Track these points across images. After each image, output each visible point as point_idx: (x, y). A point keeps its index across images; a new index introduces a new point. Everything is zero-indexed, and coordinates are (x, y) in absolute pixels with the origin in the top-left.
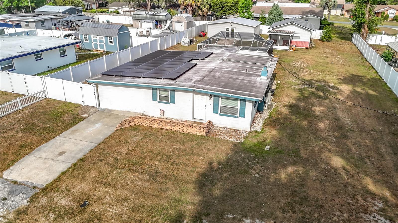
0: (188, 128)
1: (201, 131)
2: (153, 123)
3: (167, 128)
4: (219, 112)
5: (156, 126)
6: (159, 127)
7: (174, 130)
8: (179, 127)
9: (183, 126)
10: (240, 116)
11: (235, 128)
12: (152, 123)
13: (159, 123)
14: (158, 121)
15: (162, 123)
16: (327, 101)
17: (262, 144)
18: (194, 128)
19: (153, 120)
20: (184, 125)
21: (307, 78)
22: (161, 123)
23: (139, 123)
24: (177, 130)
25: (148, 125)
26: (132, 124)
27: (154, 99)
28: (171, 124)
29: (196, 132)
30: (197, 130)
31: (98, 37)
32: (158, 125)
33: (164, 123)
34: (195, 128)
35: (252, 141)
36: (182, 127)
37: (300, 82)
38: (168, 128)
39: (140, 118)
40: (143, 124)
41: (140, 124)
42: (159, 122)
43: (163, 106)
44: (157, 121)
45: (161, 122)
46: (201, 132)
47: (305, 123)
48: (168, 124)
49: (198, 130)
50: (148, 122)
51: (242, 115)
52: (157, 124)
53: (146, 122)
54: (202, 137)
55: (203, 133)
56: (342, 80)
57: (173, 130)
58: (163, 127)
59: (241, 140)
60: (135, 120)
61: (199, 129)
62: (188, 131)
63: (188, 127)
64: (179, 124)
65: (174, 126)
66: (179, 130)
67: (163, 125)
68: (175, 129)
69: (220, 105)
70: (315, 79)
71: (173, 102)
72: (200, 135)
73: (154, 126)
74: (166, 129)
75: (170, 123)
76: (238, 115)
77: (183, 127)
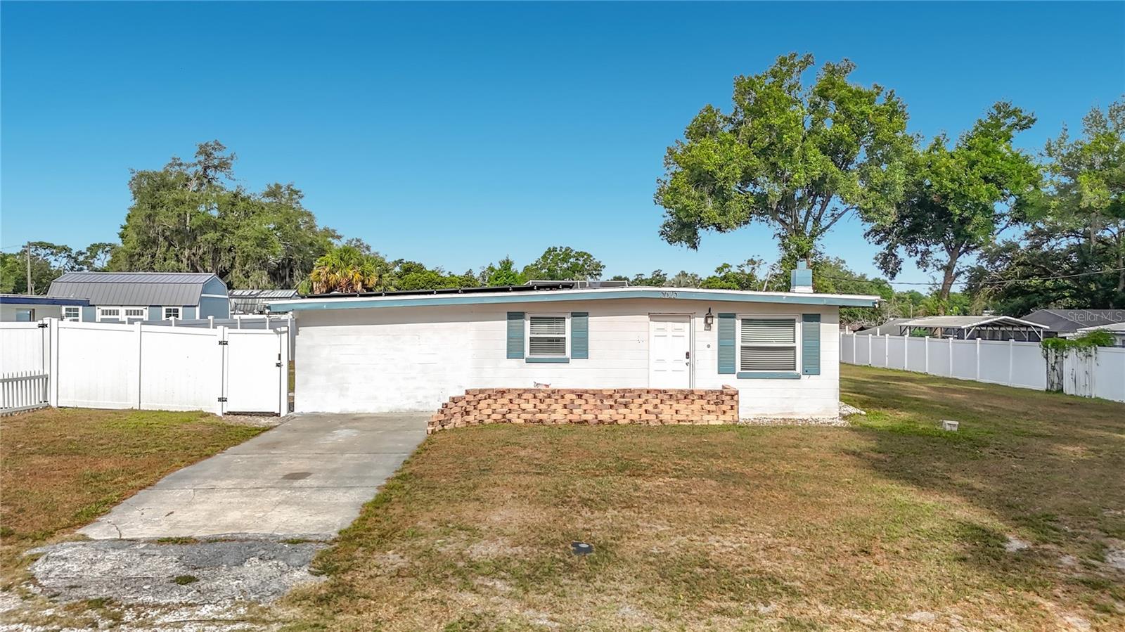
0: (676, 406)
1: (724, 407)
2: (549, 405)
3: (600, 417)
4: (738, 369)
5: (560, 415)
6: (570, 417)
7: (626, 421)
8: (645, 407)
9: (658, 401)
10: (806, 372)
11: (792, 414)
12: (543, 406)
13: (572, 401)
14: (569, 397)
15: (582, 402)
18: (699, 403)
19: (549, 397)
20: (666, 397)
22: (578, 402)
23: (494, 416)
24: (635, 417)
25: (529, 417)
26: (470, 418)
28: (616, 402)
29: (706, 417)
30: (708, 407)
31: (122, 310)
32: (565, 411)
33: (591, 401)
34: (703, 402)
36: (656, 406)
38: (605, 415)
39: (499, 395)
40: (508, 416)
41: (499, 417)
42: (574, 397)
44: (563, 397)
45: (580, 396)
46: (724, 412)
48: (606, 402)
49: (713, 407)
50: (529, 407)
51: (812, 367)
52: (565, 407)
53: (524, 406)
55: (732, 417)
57: (621, 422)
58: (584, 417)
60: (483, 404)
61: (716, 404)
62: (679, 417)
63: (678, 401)
64: (645, 396)
65: (626, 406)
66: (645, 417)
67: (585, 407)
68: (630, 417)
69: (739, 344)
72: (721, 423)
73: (553, 417)
74: (596, 421)
75: (611, 396)
76: (799, 369)
77: (660, 406)
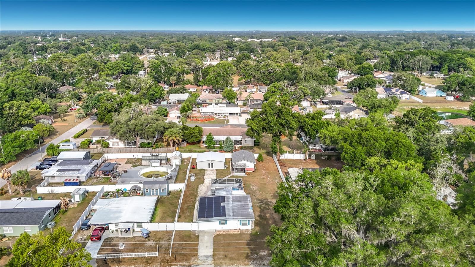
4: (242, 225)
5: (224, 233)
11: (248, 229)
16: (270, 210)
17: (257, 233)
21: (260, 198)
25: (221, 233)
27: (220, 224)
31: (155, 189)
35: (254, 232)
37: (258, 202)
38: (228, 233)
43: (223, 226)
47: (265, 223)
51: (249, 224)
54: (239, 234)
55: (240, 233)
56: (273, 196)
57: (230, 233)
58: (226, 233)
59: (251, 233)
69: (241, 222)
70: (263, 198)
71: (226, 224)
